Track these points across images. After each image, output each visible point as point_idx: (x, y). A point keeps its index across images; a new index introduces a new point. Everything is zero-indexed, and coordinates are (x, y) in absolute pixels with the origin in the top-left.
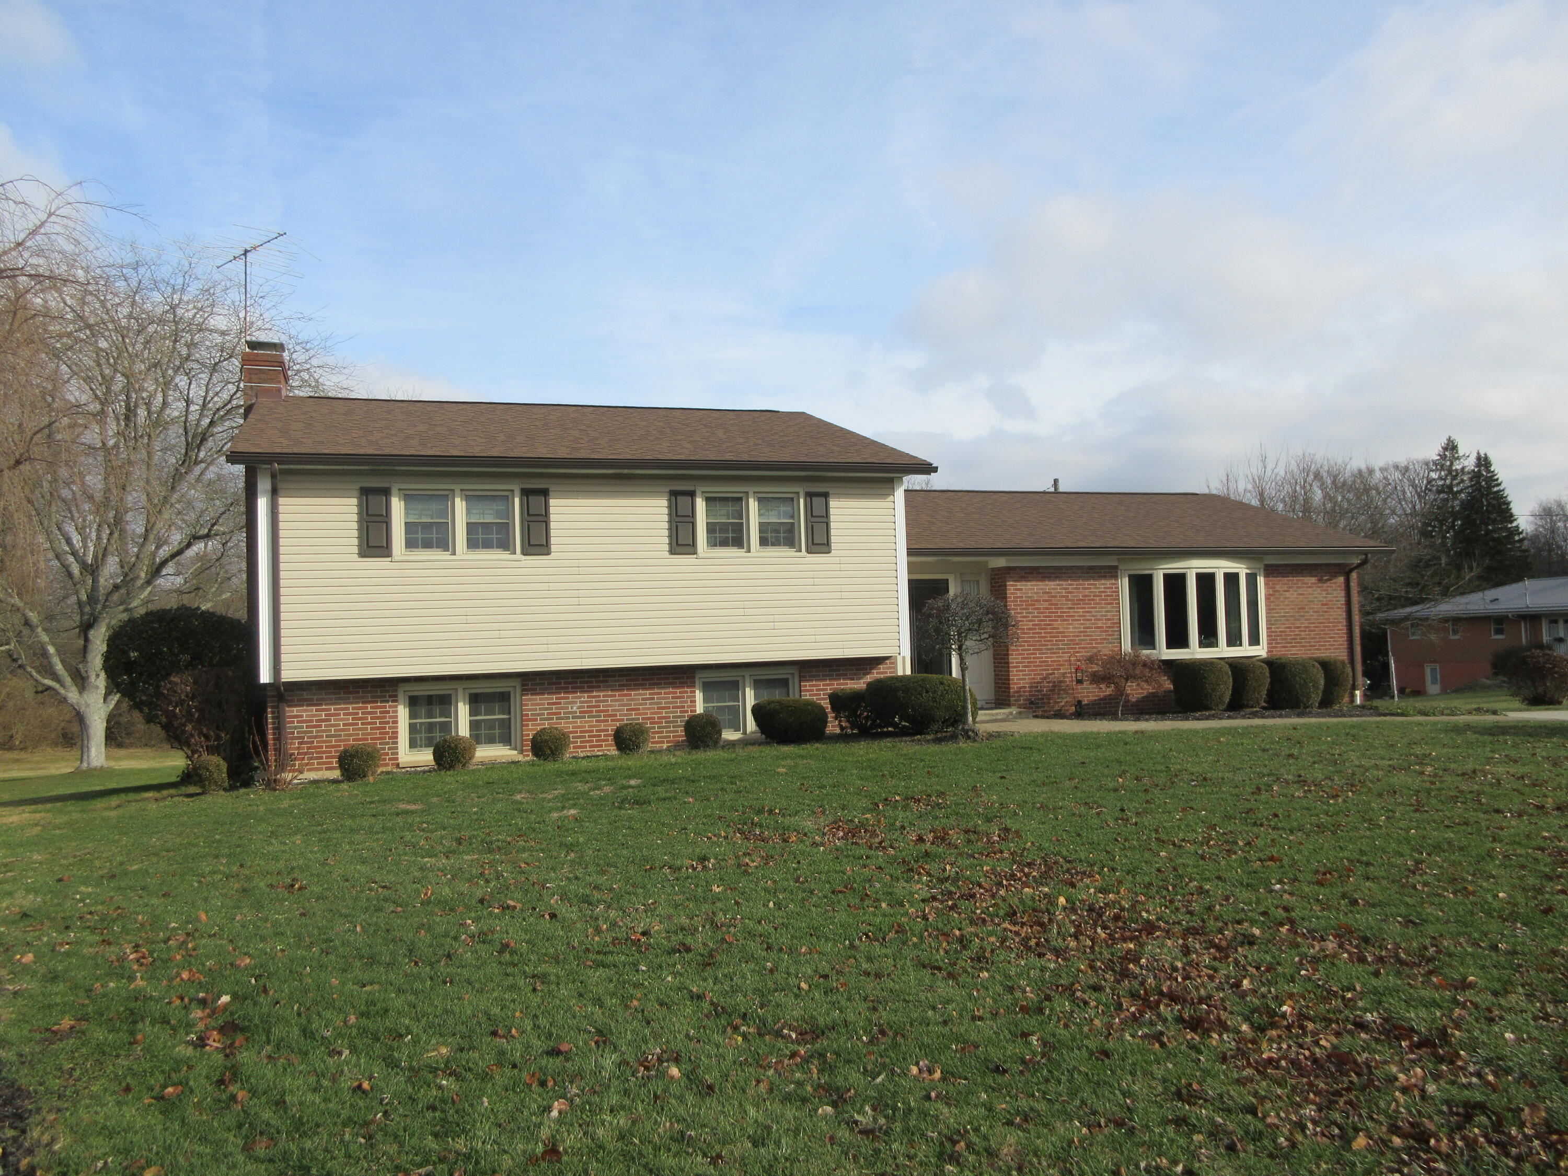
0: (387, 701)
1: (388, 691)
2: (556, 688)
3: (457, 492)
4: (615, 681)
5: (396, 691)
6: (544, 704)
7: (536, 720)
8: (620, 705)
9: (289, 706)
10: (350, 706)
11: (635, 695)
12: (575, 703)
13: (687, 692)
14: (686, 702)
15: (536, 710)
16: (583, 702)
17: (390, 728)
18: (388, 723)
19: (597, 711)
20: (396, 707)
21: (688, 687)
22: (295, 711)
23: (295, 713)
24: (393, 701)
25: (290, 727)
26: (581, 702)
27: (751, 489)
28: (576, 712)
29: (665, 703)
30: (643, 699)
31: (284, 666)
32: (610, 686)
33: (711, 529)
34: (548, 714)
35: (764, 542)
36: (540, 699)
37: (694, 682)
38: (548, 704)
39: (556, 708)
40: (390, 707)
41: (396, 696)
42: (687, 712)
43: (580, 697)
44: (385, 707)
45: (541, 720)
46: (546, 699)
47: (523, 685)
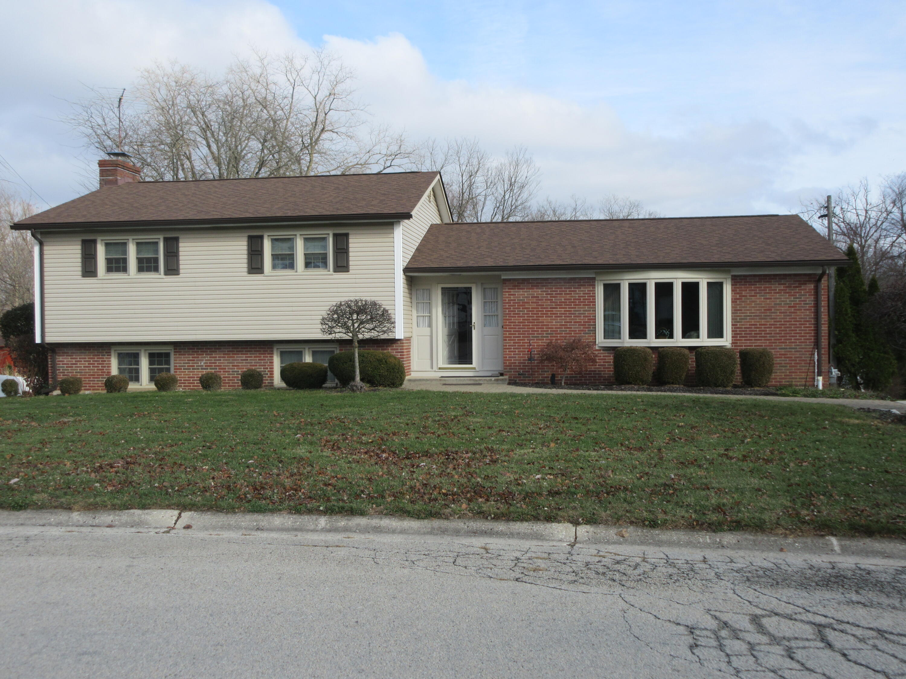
0: (105, 355)
1: (105, 350)
2: (192, 352)
3: (131, 241)
4: (226, 349)
5: (110, 350)
6: (185, 360)
7: (181, 369)
8: (228, 363)
9: (59, 356)
10: (87, 357)
11: (237, 357)
12: (203, 360)
13: (267, 357)
14: (267, 363)
15: (181, 363)
16: (207, 360)
17: (106, 370)
18: (105, 367)
19: (215, 366)
20: (110, 358)
21: (268, 354)
22: (61, 358)
23: (61, 360)
24: (108, 355)
25: (59, 367)
26: (206, 360)
27: (298, 233)
28: (203, 366)
29: (255, 363)
30: (241, 360)
31: (47, 334)
32: (223, 351)
33: (275, 257)
34: (188, 366)
35: (307, 265)
36: (184, 358)
37: (273, 351)
38: (188, 360)
39: (192, 363)
40: (106, 358)
41: (110, 352)
42: (267, 368)
43: (205, 357)
44: (103, 358)
45: (184, 369)
46: (187, 358)
47: (174, 349)
